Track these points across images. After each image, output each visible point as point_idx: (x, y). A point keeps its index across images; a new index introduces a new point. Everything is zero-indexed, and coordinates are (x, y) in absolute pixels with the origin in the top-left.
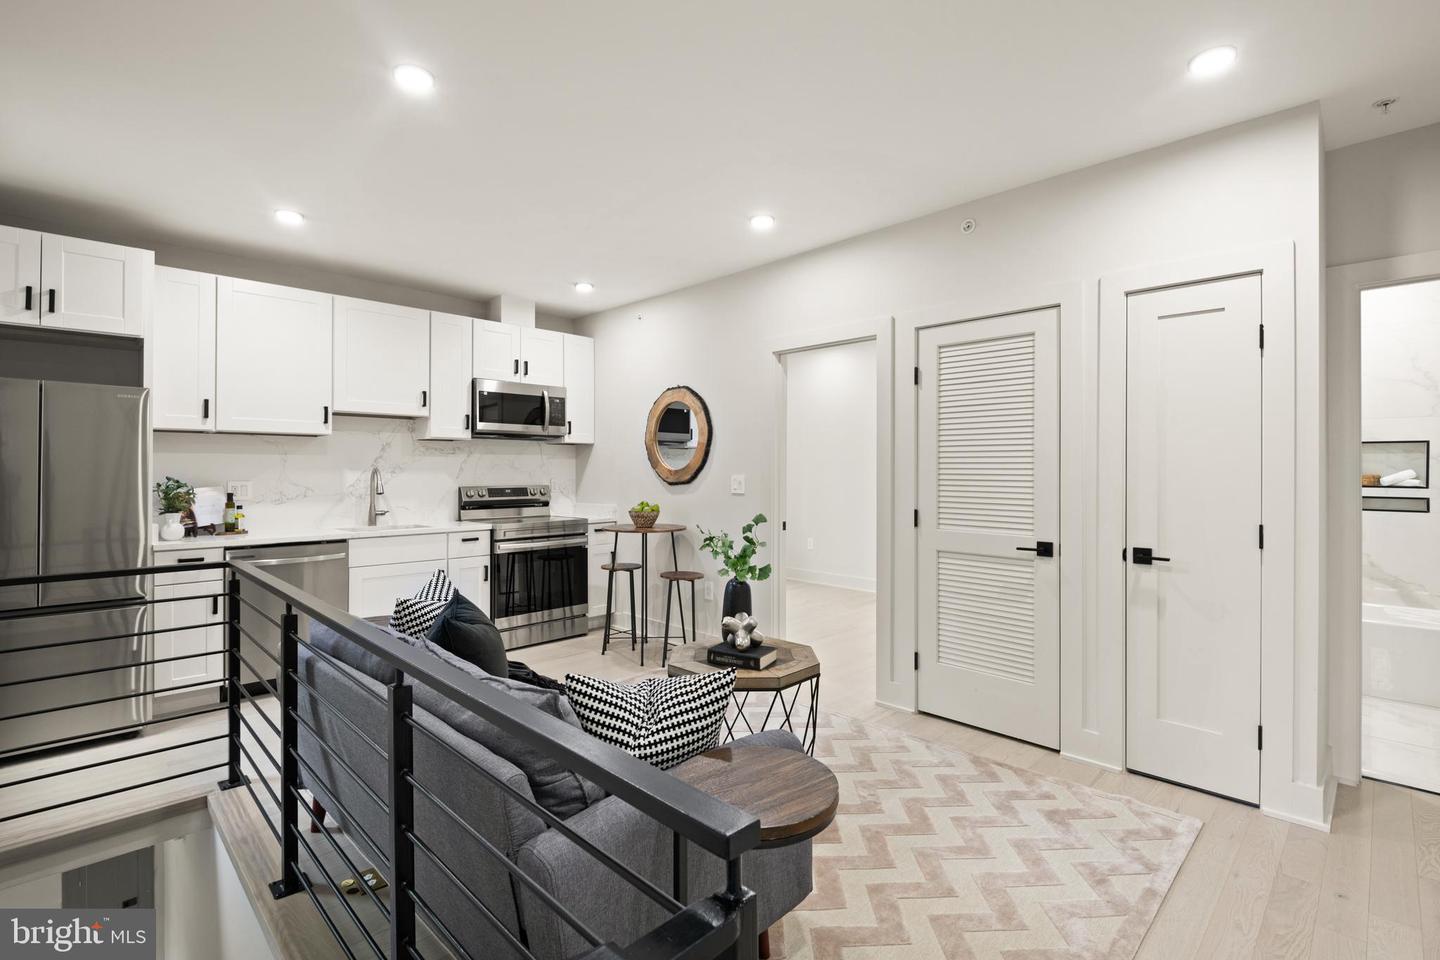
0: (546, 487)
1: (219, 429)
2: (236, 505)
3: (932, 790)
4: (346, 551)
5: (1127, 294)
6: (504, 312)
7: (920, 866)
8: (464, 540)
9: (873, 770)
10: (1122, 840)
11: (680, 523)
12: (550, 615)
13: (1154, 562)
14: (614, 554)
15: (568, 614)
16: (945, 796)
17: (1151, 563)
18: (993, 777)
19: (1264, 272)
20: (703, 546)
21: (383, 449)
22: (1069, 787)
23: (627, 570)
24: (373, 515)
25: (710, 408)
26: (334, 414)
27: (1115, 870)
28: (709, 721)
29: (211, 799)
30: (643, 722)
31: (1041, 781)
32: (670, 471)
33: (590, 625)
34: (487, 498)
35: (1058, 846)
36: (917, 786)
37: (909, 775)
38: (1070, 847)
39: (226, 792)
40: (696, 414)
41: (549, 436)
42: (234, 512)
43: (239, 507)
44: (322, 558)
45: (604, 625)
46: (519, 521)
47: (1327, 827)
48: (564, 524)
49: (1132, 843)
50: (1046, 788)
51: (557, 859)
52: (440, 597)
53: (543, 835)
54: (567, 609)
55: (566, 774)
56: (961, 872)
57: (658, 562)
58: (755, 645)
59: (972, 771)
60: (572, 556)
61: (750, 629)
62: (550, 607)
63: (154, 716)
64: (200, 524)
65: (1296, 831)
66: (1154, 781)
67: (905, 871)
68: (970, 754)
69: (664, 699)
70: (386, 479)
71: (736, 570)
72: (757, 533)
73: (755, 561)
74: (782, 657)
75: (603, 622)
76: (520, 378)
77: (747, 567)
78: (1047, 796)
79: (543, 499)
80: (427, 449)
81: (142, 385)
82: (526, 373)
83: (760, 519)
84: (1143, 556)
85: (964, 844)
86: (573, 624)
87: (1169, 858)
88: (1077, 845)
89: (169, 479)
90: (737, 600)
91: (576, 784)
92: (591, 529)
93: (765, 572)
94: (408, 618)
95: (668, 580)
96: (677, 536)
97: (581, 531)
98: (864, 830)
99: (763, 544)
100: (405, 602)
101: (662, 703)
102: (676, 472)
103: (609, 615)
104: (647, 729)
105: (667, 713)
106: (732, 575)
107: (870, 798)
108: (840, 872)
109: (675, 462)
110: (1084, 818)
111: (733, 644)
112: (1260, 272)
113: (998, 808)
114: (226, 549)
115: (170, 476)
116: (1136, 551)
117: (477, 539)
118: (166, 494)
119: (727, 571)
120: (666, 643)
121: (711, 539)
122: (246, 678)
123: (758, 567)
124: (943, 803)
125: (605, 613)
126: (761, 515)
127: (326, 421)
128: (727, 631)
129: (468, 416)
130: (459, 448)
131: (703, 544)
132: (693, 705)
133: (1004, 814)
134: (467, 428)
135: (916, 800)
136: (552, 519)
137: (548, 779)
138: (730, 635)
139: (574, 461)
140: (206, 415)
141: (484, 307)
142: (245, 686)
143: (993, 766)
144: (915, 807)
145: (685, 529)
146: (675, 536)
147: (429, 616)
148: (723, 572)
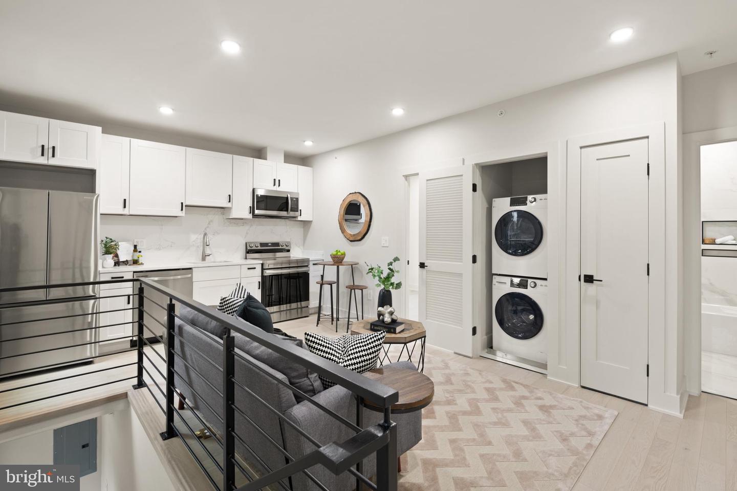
0: (289, 243)
1: (131, 213)
2: (138, 251)
3: (482, 394)
4: (192, 273)
5: (581, 148)
6: (269, 155)
7: (475, 431)
8: (249, 269)
9: (452, 384)
10: (576, 420)
11: (355, 261)
12: (290, 306)
13: (594, 282)
14: (322, 276)
15: (299, 306)
16: (488, 397)
17: (593, 283)
18: (512, 388)
19: (650, 137)
20: (368, 273)
21: (209, 224)
22: (551, 394)
23: (329, 284)
24: (204, 256)
25: (371, 203)
26: (186, 206)
27: (573, 434)
28: (372, 355)
29: (129, 394)
30: (341, 355)
31: (537, 391)
32: (351, 234)
33: (311, 311)
34: (259, 248)
35: (545, 423)
36: (474, 392)
37: (470, 386)
38: (549, 423)
39: (136, 390)
40: (364, 206)
41: (290, 217)
42: (137, 254)
43: (140, 252)
44: (179, 277)
45: (317, 312)
46: (275, 260)
47: (681, 416)
48: (297, 261)
49: (582, 422)
50: (539, 395)
51: (302, 417)
52: (240, 296)
53: (296, 406)
54: (299, 303)
55: (306, 379)
56: (495, 434)
57: (345, 280)
58: (394, 321)
59: (503, 386)
60: (301, 277)
61: (391, 313)
62: (290, 303)
63: (99, 354)
64: (121, 260)
65: (666, 417)
66: (594, 392)
67: (468, 433)
68: (501, 377)
69: (351, 345)
70: (211, 239)
71: (384, 284)
72: (395, 266)
73: (394, 280)
74: (407, 328)
75: (317, 310)
76: (276, 188)
77: (389, 283)
78: (540, 398)
79: (287, 248)
80: (230, 223)
81: (95, 192)
82: (279, 186)
83: (396, 259)
84: (589, 279)
85: (497, 421)
86: (301, 311)
87: (600, 429)
88: (554, 422)
89: (107, 238)
90: (385, 299)
91: (311, 384)
92: (311, 263)
93: (399, 286)
94: (226, 306)
95: (350, 290)
96: (354, 268)
97: (306, 265)
98: (447, 413)
99: (398, 272)
100: (225, 298)
101: (350, 347)
102: (354, 235)
103: (320, 307)
104: (343, 359)
105: (352, 352)
106: (383, 287)
107: (451, 398)
108: (436, 433)
109: (353, 230)
110: (558, 409)
111: (383, 321)
112: (648, 137)
113: (515, 404)
114: (134, 272)
115: (107, 236)
116: (585, 276)
117: (255, 268)
118: (106, 245)
119: (380, 285)
120: (349, 321)
121: (372, 269)
122: (147, 335)
123: (395, 283)
124: (487, 401)
125: (318, 305)
126: (397, 257)
127: (182, 210)
128: (380, 314)
129: (250, 207)
130: (246, 223)
131: (368, 271)
132: (365, 348)
133: (518, 406)
134: (250, 213)
135: (474, 399)
136: (292, 258)
137: (297, 381)
138: (382, 316)
139: (302, 229)
140: (125, 207)
141: (259, 153)
142: (147, 339)
143: (512, 383)
144: (474, 403)
145: (358, 264)
146: (353, 267)
147: (236, 305)
148: (378, 285)
